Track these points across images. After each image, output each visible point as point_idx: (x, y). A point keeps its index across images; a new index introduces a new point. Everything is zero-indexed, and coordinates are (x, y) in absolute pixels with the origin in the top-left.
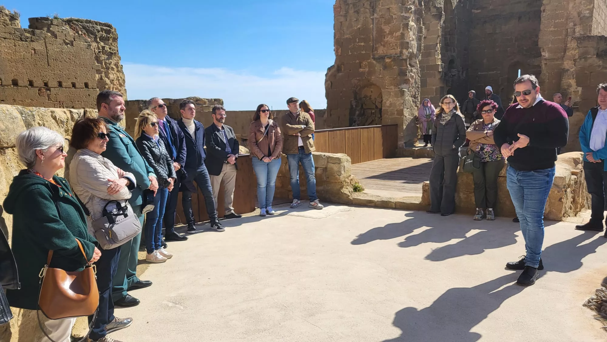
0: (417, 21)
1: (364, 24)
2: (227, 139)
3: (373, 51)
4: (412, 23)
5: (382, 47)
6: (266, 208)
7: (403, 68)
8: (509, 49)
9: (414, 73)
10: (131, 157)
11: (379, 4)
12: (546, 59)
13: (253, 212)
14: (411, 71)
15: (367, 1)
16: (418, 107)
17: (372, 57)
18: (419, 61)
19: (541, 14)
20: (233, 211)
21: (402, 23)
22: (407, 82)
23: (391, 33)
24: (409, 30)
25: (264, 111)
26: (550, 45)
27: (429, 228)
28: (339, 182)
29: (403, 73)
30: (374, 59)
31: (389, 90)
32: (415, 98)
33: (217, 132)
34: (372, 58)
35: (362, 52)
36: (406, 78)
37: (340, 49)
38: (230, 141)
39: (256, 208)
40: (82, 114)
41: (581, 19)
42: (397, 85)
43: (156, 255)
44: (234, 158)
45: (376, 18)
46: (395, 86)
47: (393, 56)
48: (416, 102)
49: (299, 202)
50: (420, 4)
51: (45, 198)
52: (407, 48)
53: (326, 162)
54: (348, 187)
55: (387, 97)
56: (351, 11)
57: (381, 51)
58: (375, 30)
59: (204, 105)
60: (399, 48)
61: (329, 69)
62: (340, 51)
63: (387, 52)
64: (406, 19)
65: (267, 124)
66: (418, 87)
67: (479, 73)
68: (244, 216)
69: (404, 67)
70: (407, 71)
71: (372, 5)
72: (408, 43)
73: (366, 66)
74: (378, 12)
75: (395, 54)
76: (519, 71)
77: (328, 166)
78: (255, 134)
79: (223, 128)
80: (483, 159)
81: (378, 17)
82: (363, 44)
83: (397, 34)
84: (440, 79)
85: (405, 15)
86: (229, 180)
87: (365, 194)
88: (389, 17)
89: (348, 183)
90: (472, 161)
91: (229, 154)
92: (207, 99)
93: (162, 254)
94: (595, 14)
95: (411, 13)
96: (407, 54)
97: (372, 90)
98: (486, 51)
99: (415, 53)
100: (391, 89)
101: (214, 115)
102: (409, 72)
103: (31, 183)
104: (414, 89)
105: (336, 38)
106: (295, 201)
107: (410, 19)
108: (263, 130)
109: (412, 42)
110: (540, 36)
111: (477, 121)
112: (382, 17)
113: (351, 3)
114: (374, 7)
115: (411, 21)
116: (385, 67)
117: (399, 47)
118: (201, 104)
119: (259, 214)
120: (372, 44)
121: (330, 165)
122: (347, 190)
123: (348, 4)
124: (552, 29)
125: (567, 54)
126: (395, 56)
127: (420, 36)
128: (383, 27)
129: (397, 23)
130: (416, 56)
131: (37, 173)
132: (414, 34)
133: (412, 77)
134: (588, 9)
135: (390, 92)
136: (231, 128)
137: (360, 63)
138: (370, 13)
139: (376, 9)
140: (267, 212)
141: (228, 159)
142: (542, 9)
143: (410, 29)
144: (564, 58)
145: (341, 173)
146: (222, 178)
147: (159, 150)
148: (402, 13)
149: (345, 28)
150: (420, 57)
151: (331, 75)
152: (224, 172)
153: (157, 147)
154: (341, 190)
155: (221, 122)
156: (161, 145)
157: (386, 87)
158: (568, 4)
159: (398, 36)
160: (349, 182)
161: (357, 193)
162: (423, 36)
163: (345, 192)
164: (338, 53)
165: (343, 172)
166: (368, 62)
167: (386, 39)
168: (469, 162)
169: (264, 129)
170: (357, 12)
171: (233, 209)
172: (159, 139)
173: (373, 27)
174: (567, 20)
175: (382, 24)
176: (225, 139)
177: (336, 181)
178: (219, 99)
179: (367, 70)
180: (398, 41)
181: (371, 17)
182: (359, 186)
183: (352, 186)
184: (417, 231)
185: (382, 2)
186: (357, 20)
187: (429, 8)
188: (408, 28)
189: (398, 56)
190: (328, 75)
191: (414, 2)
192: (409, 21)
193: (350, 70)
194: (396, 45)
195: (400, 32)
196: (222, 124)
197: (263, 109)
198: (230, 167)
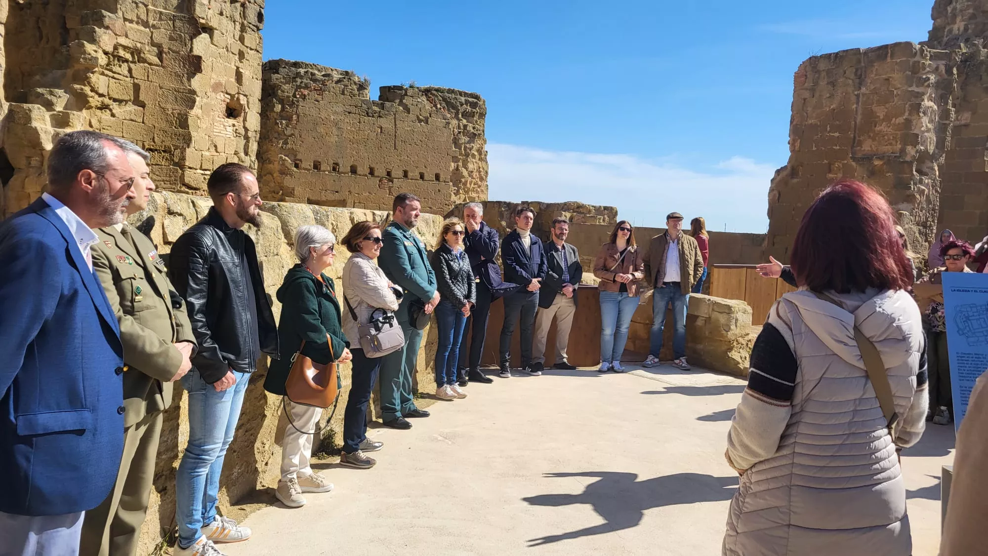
0: (941, 100)
1: (842, 103)
2: (567, 262)
3: (853, 147)
4: (927, 103)
5: (870, 140)
7: (905, 175)
9: (927, 185)
11: (872, 72)
13: (593, 367)
14: (921, 182)
15: (851, 67)
17: (851, 155)
18: (938, 166)
20: (565, 360)
21: (909, 103)
23: (888, 118)
24: (921, 115)
25: (623, 229)
28: (726, 341)
30: (853, 158)
32: (925, 227)
33: (555, 252)
34: (851, 158)
35: (835, 148)
36: (908, 192)
37: (799, 141)
38: (571, 265)
40: (385, 217)
43: (446, 390)
44: (571, 289)
45: (864, 95)
47: (888, 156)
48: (926, 235)
50: (949, 71)
51: (310, 292)
52: (915, 143)
53: (710, 309)
54: (741, 350)
56: (823, 83)
57: (867, 146)
58: (860, 112)
59: (588, 215)
60: (900, 144)
61: (778, 172)
62: (798, 144)
63: (877, 150)
64: (917, 97)
66: (934, 210)
69: (907, 174)
70: (912, 183)
71: (859, 73)
72: (917, 136)
73: (839, 170)
74: (868, 84)
75: (892, 153)
77: (713, 316)
79: (563, 247)
81: (867, 92)
82: (837, 134)
83: (897, 120)
85: (916, 90)
86: (563, 317)
88: (887, 92)
89: (742, 344)
91: (565, 282)
92: (593, 206)
95: (928, 86)
96: (913, 153)
99: (931, 152)
102: (915, 184)
103: (298, 276)
104: (924, 211)
105: (794, 123)
106: (651, 357)
107: (926, 97)
109: (926, 134)
112: (875, 92)
113: (823, 70)
114: (863, 77)
115: (926, 100)
116: (872, 173)
117: (899, 142)
118: (583, 213)
120: (852, 135)
121: (715, 315)
122: (738, 355)
123: (819, 72)
126: (889, 157)
127: (945, 124)
128: (875, 108)
129: (899, 103)
130: (933, 157)
131: (308, 268)
132: (931, 121)
133: (922, 192)
136: (575, 248)
137: (830, 164)
138: (854, 86)
139: (866, 79)
141: (563, 289)
143: (924, 113)
145: (730, 328)
146: (555, 314)
147: (459, 264)
148: (911, 86)
149: (810, 109)
150: (942, 160)
151: (780, 181)
152: (558, 306)
154: (729, 353)
155: (561, 238)
159: (899, 124)
160: (744, 343)
162: (950, 124)
163: (734, 357)
164: (795, 147)
165: (733, 327)
166: (843, 164)
167: (878, 128)
170: (833, 84)
171: (567, 356)
173: (856, 108)
175: (873, 104)
176: (563, 263)
177: (721, 339)
178: (611, 207)
180: (899, 132)
181: (856, 93)
183: (748, 350)
185: (877, 69)
186: (832, 96)
187: (981, 76)
188: (918, 112)
189: (895, 157)
190: (775, 181)
191: (937, 69)
192: (923, 100)
193: (812, 175)
194: (894, 138)
195: (905, 118)
196: (563, 242)
197: (622, 226)
198: (565, 300)
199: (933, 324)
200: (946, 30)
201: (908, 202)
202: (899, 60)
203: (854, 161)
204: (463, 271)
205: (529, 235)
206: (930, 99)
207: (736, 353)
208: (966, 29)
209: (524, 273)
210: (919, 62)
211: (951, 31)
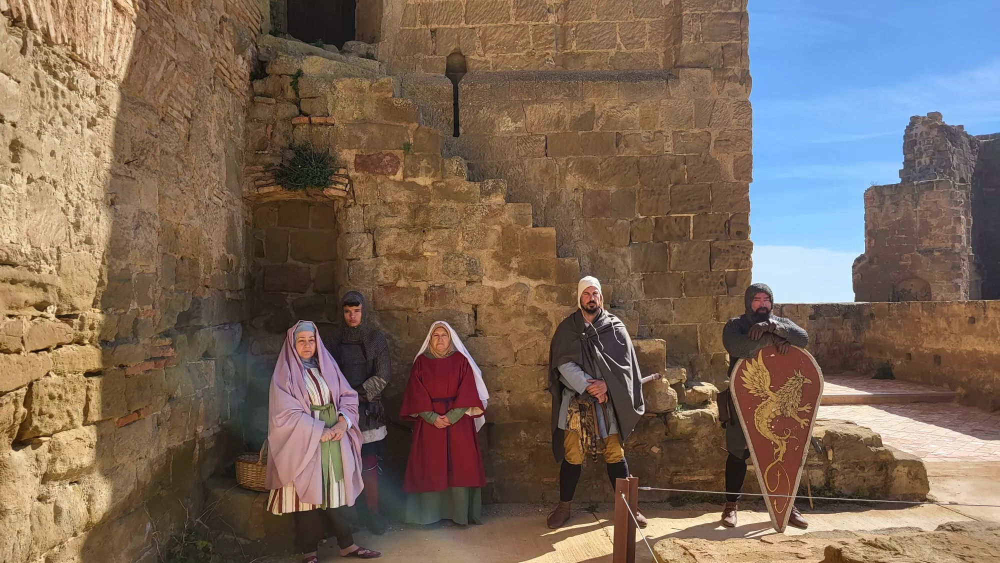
0: (967, 214)
1: (905, 216)
3: (916, 244)
4: (962, 217)
5: (928, 240)
7: (957, 262)
9: (966, 267)
11: (923, 197)
14: (964, 265)
15: (908, 193)
17: (916, 250)
21: (954, 217)
22: (960, 276)
23: (939, 226)
29: (957, 267)
30: (919, 252)
31: (939, 285)
32: (966, 293)
35: (903, 245)
36: (960, 272)
37: (874, 240)
42: (950, 279)
45: (920, 211)
46: (947, 280)
47: (944, 250)
52: (960, 241)
55: (937, 292)
56: (888, 203)
57: (926, 243)
58: (918, 222)
61: (857, 260)
62: (873, 242)
63: (934, 246)
64: (956, 213)
66: (968, 281)
70: (961, 266)
71: (915, 197)
72: (960, 237)
73: (908, 259)
74: (922, 205)
75: (946, 247)
81: (922, 210)
82: (904, 236)
83: (947, 227)
85: (956, 208)
88: (937, 210)
95: (962, 206)
96: (959, 247)
97: (912, 283)
99: (965, 246)
100: (943, 283)
104: (965, 283)
105: (869, 228)
107: (961, 213)
109: (963, 235)
112: (927, 209)
113: (888, 196)
114: (917, 200)
116: (934, 261)
117: (950, 241)
120: (915, 237)
123: (884, 196)
128: (928, 220)
129: (947, 217)
130: (966, 250)
132: (964, 227)
133: (964, 271)
135: (941, 287)
137: (900, 256)
138: (912, 205)
139: (920, 202)
143: (961, 223)
148: (951, 206)
149: (880, 220)
151: (862, 267)
157: (936, 281)
159: (949, 230)
162: (971, 227)
164: (871, 244)
166: (911, 255)
167: (933, 232)
170: (897, 204)
173: (916, 219)
175: (927, 217)
179: (910, 262)
180: (949, 235)
181: (915, 210)
185: (926, 195)
186: (896, 212)
189: (951, 250)
190: (857, 267)
191: (962, 195)
192: (960, 215)
193: (887, 263)
194: (946, 238)
195: (952, 225)
201: (959, 277)
206: (963, 214)
211: (920, 163)
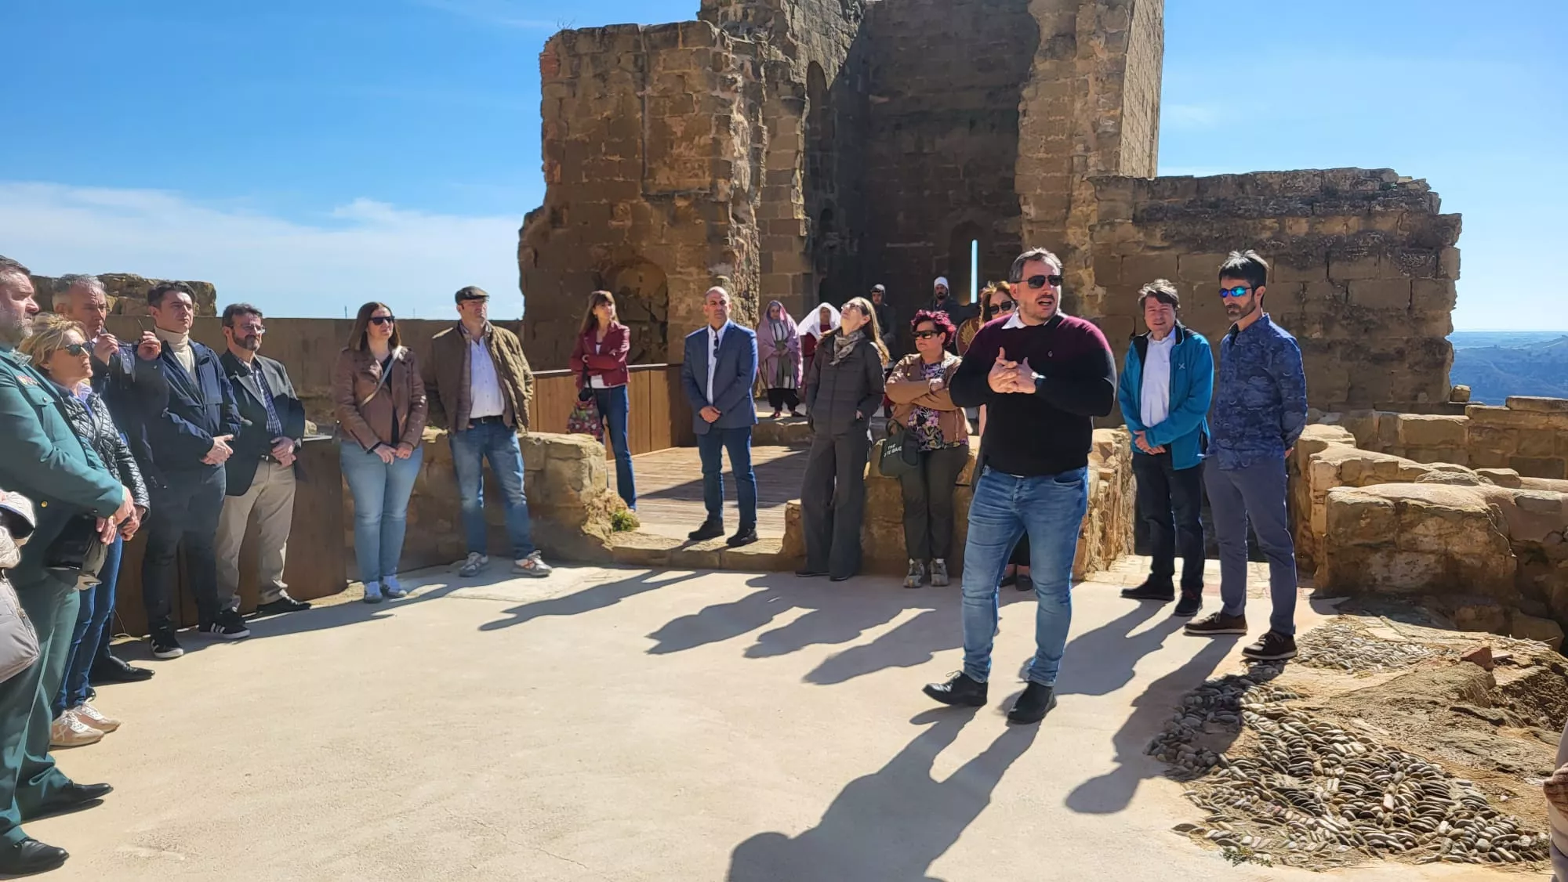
0: (751, 112)
1: (620, 109)
2: (271, 395)
3: (643, 179)
4: (738, 117)
5: (667, 169)
6: (381, 579)
7: (719, 223)
8: (950, 192)
9: (745, 237)
10: (53, 440)
11: (658, 63)
12: (1031, 222)
13: (341, 594)
14: (738, 232)
15: (628, 52)
16: (753, 320)
17: (641, 192)
18: (756, 210)
19: (1020, 119)
20: (284, 594)
21: (715, 114)
22: (728, 258)
23: (688, 136)
24: (732, 133)
25: (379, 320)
26: (1039, 191)
27: (807, 611)
28: (577, 508)
29: (718, 237)
30: (647, 197)
31: (685, 277)
32: (747, 299)
33: (241, 376)
34: (642, 195)
35: (617, 179)
36: (725, 248)
37: (559, 167)
38: (280, 401)
39: (348, 581)
41: (1098, 137)
42: (703, 266)
43: (70, 723)
44: (291, 449)
45: (650, 98)
46: (699, 267)
47: (695, 194)
48: (749, 310)
49: (484, 560)
50: (756, 71)
52: (728, 176)
53: (542, 455)
54: (598, 519)
55: (680, 295)
56: (587, 74)
57: (664, 178)
58: (647, 125)
60: (709, 175)
61: (529, 217)
62: (557, 171)
63: (678, 183)
64: (723, 106)
65: (387, 356)
66: (754, 273)
67: (888, 245)
68: (316, 604)
69: (721, 221)
70: (729, 233)
71: (640, 63)
72: (729, 163)
73: (626, 214)
74: (655, 82)
75: (700, 189)
76: (974, 243)
77: (549, 467)
78: (355, 380)
79: (256, 363)
80: (924, 444)
81: (655, 94)
82: (617, 158)
83: (703, 138)
84: (804, 254)
85: (722, 95)
86: (274, 507)
87: (643, 535)
88: (683, 96)
89: (599, 509)
90: (900, 449)
91: (275, 436)
93: (86, 719)
94: (1125, 128)
95: (736, 91)
96: (727, 190)
97: (641, 274)
98: (902, 193)
99: (746, 188)
100: (690, 274)
101: (229, 329)
102: (733, 236)
104: (745, 276)
105: (549, 137)
106: (474, 557)
107: (734, 107)
108: (376, 370)
109: (739, 162)
110: (1018, 169)
111: (907, 358)
112: (665, 94)
113: (586, 54)
114: (646, 70)
115: (735, 112)
116: (676, 219)
117: (707, 174)
119: (362, 598)
120: (641, 161)
121: (553, 464)
122: (598, 527)
123: (579, 56)
124: (1042, 155)
125: (1073, 212)
126: (697, 194)
127: (757, 148)
128: (667, 119)
129: (702, 113)
130: (748, 197)
132: (743, 144)
133: (740, 247)
134: (1112, 118)
135: (687, 282)
136: (280, 365)
137: (612, 206)
138: (635, 82)
139: (650, 74)
140: (385, 591)
141: (274, 450)
142: (1021, 107)
143: (735, 130)
144: (1067, 222)
145: (582, 484)
146: (255, 503)
147: (93, 424)
148: (714, 89)
149: (571, 116)
150: (758, 201)
151: (535, 233)
152: (262, 486)
153: (84, 416)
154: (583, 528)
155: (249, 346)
156: (96, 413)
157: (678, 269)
158: (1073, 101)
159: (705, 145)
161: (622, 535)
162: (763, 149)
163: (593, 532)
164: (553, 176)
165: (586, 482)
166: (631, 205)
167: (675, 151)
168: (893, 451)
169: (379, 368)
170: (602, 77)
171: (285, 586)
172: (90, 396)
173: (642, 117)
174: (1070, 136)
175: (665, 113)
176: (263, 396)
177: (570, 505)
178: (203, 283)
179: (629, 223)
180: (705, 158)
181: (639, 94)
182: (626, 516)
183: (608, 517)
184: (782, 620)
185: (665, 60)
186: (602, 97)
187: (777, 83)
188: (729, 129)
189: (706, 194)
190: (528, 232)
191: (742, 66)
192: (731, 111)
193: (586, 223)
194: (701, 167)
195: (711, 136)
196: (254, 354)
197: (375, 314)
198: (276, 473)
199: (920, 441)
200: (720, 13)
201: (727, 262)
202: (694, 49)
203: (647, 200)
204: (105, 437)
205: (189, 344)
206: (739, 111)
207: (593, 526)
208: (745, 15)
209: (192, 427)
210: (720, 54)
